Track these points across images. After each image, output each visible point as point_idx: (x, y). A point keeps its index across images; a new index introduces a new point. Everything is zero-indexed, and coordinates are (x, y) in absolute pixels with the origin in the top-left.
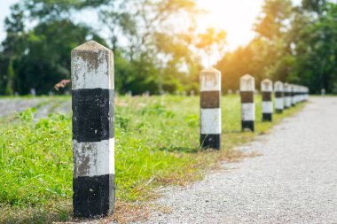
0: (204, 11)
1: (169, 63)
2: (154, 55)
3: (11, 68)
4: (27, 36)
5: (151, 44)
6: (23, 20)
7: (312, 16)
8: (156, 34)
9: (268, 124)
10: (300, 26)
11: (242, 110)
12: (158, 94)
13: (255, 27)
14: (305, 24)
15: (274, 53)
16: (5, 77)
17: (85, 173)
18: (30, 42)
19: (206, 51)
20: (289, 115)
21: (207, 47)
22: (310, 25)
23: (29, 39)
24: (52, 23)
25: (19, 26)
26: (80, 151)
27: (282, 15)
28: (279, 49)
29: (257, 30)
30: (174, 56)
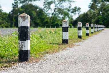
0: (73, 1)
1: (63, 17)
2: (58, 15)
3: (14, 19)
4: (19, 9)
5: (57, 12)
6: (18, 4)
7: (107, 3)
8: (58, 8)
9: (87, 37)
10: (103, 6)
11: (78, 32)
12: (59, 27)
13: (89, 7)
14: (105, 5)
15: (95, 15)
16: (12, 22)
17: (22, 49)
18: (20, 11)
19: (74, 14)
20: (95, 34)
21: (74, 13)
22: (106, 6)
23: (19, 10)
24: (26, 5)
25: (16, 6)
26: (20, 43)
27: (98, 3)
28: (96, 14)
29: (90, 8)
30: (64, 15)
